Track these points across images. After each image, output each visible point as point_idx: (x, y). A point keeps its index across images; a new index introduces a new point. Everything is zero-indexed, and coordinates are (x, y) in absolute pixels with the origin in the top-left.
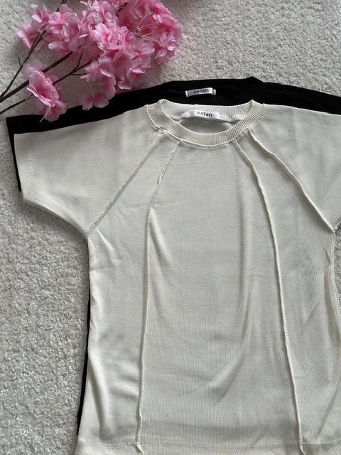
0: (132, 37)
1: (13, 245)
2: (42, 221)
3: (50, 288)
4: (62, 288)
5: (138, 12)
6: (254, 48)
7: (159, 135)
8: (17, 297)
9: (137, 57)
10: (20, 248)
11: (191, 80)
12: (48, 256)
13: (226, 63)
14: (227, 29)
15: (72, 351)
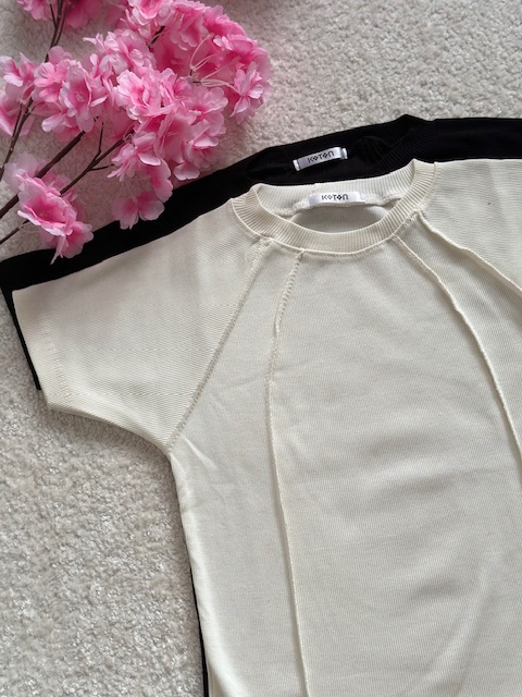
0: (184, 84)
1: (44, 487)
2: (86, 436)
3: (120, 551)
4: (141, 549)
5: (187, 39)
6: (400, 62)
7: (262, 249)
8: (66, 578)
9: (199, 119)
10: (56, 491)
11: (299, 140)
12: (108, 495)
13: (356, 98)
14: (347, 36)
15: (178, 658)
